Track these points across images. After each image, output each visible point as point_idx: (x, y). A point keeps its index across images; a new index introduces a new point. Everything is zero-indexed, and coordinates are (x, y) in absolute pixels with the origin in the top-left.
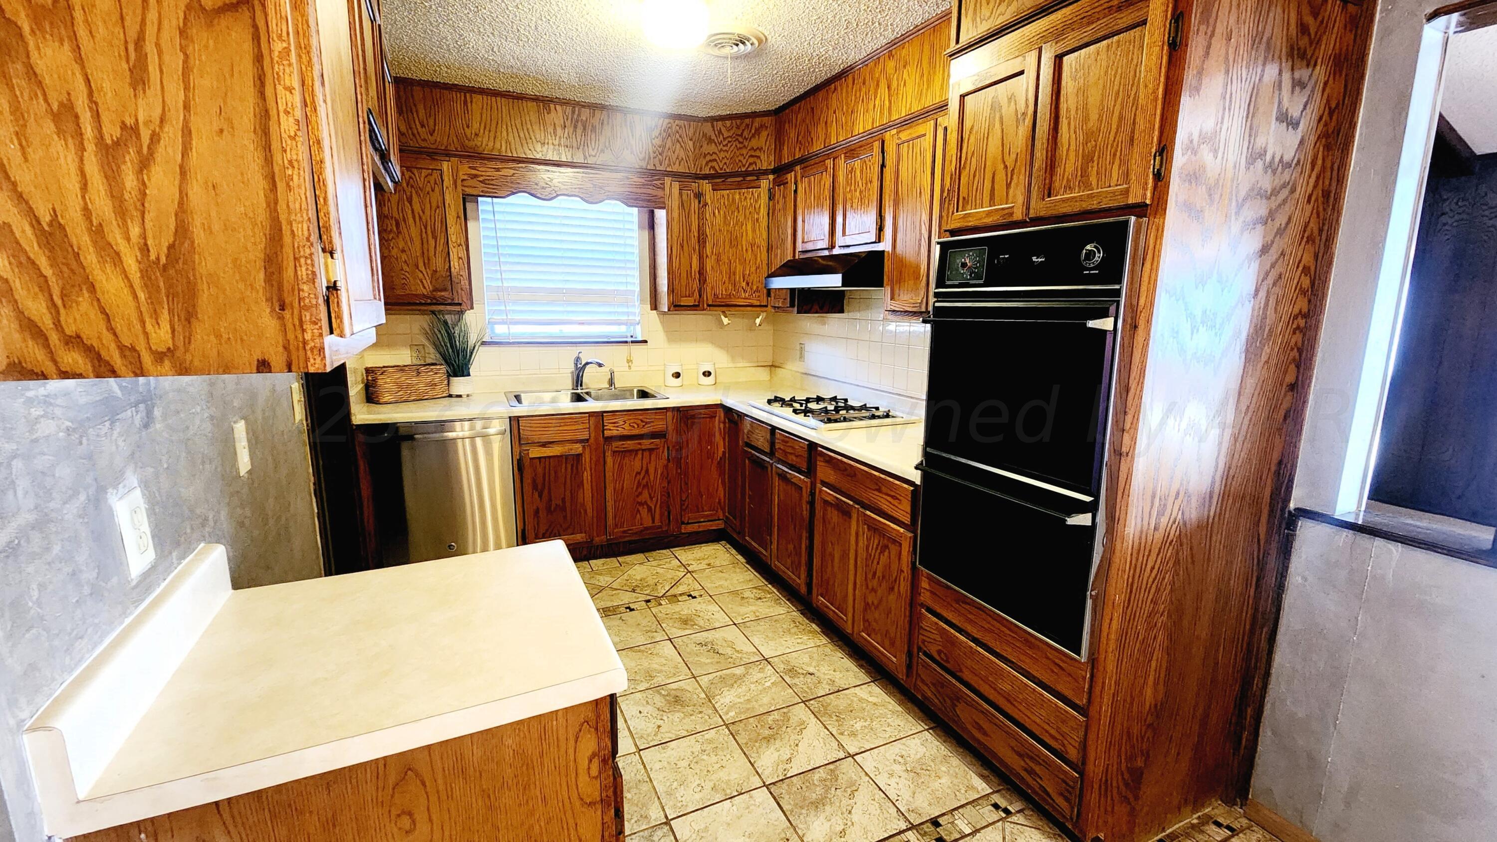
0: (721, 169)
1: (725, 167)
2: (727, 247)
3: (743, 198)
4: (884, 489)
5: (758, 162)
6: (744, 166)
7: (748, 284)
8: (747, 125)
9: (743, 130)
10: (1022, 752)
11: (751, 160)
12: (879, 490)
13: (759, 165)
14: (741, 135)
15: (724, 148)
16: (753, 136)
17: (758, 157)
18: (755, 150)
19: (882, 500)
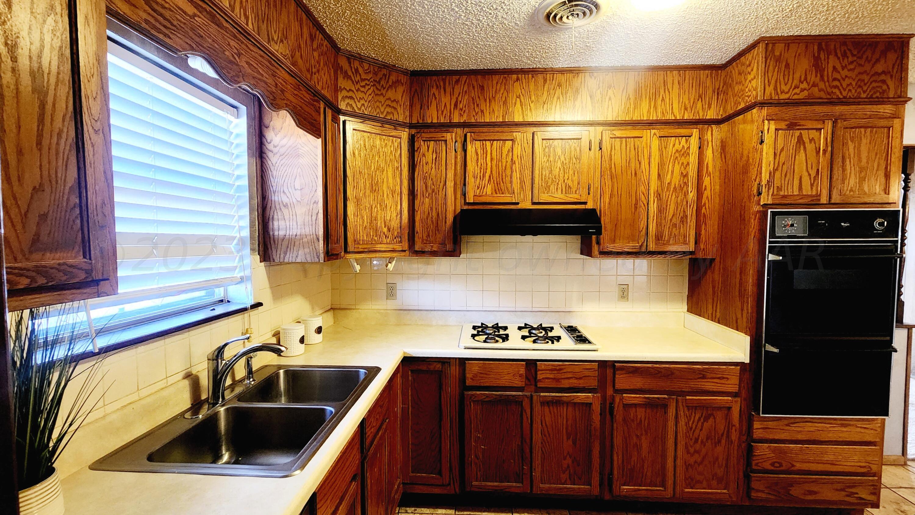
0: (359, 109)
1: (363, 108)
2: (368, 192)
3: (383, 144)
4: (709, 375)
5: (395, 113)
6: (382, 113)
7: (389, 230)
8: (385, 75)
9: (381, 79)
10: (843, 487)
11: (389, 110)
12: (704, 377)
13: (396, 117)
14: (379, 82)
15: (362, 89)
16: (390, 86)
17: (395, 109)
18: (392, 101)
19: (709, 384)
